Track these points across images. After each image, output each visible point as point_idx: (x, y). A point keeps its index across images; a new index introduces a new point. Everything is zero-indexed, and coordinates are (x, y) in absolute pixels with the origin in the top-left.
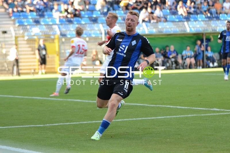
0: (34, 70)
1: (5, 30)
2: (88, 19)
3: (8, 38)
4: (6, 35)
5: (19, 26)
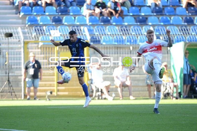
0: (51, 93)
1: (9, 31)
2: (132, 19)
3: (14, 43)
4: (11, 39)
5: (30, 26)
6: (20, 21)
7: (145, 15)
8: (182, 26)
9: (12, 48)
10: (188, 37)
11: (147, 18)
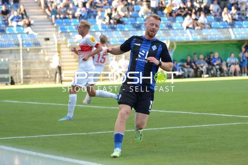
1: (47, 37)
2: (131, 26)
3: (51, 45)
4: (48, 42)
5: (61, 33)
6: (54, 29)
7: (139, 24)
8: (165, 30)
9: (49, 48)
10: (169, 38)
11: (141, 26)
